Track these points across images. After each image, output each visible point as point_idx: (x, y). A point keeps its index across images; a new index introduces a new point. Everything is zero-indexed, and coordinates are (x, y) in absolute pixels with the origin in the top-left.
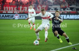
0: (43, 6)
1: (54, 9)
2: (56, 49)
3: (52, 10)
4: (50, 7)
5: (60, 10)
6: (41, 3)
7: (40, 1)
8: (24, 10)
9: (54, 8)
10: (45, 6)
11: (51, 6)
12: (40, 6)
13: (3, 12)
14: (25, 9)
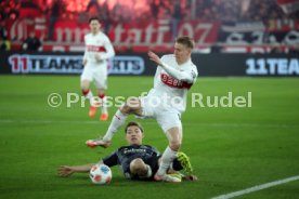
0: (201, 26)
1: (240, 36)
2: (251, 186)
3: (235, 39)
4: (226, 29)
5: (264, 41)
6: (192, 13)
7: (189, 7)
8: (132, 41)
9: (240, 33)
10: (207, 26)
11: (232, 24)
12: (188, 27)
13: (55, 49)
14: (133, 35)
